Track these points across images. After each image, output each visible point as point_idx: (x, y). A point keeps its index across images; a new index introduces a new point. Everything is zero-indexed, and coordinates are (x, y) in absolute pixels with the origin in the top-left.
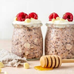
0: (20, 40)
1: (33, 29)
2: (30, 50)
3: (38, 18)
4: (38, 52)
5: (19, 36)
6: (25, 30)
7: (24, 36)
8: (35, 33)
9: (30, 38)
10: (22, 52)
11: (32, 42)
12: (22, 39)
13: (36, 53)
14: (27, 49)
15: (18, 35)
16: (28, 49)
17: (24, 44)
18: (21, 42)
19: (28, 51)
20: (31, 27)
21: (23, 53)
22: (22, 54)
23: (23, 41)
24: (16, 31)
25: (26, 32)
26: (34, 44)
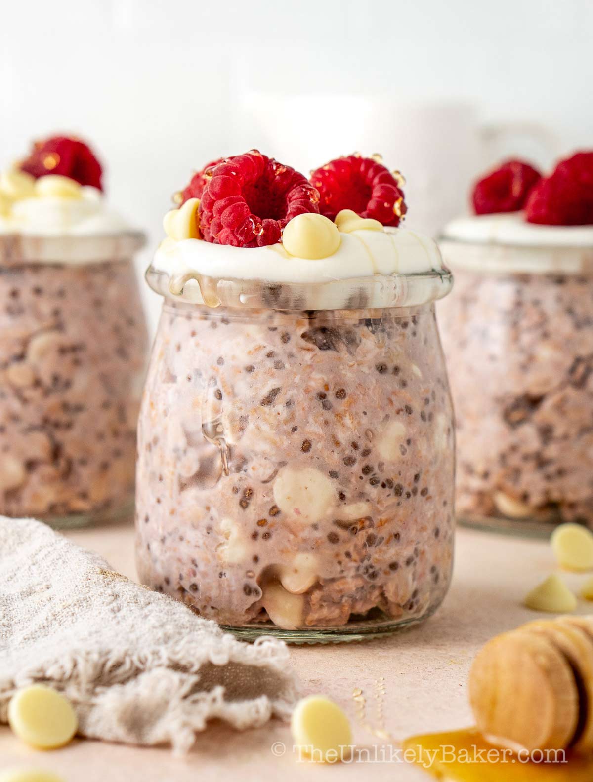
0: (229, 439)
1: (368, 323)
2: (333, 538)
3: (404, 209)
4: (408, 562)
5: (219, 396)
6: (286, 338)
7: (268, 401)
8: (382, 369)
9: (329, 415)
10: (256, 559)
11: (357, 455)
12: (250, 426)
13: (394, 566)
14: (306, 533)
15: (212, 391)
16: (315, 527)
17: (272, 478)
18: (244, 460)
19: (315, 547)
20: (348, 307)
21: (258, 570)
22: (254, 583)
23: (263, 447)
24: (192, 341)
25: (291, 356)
26: (373, 482)
